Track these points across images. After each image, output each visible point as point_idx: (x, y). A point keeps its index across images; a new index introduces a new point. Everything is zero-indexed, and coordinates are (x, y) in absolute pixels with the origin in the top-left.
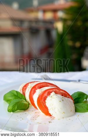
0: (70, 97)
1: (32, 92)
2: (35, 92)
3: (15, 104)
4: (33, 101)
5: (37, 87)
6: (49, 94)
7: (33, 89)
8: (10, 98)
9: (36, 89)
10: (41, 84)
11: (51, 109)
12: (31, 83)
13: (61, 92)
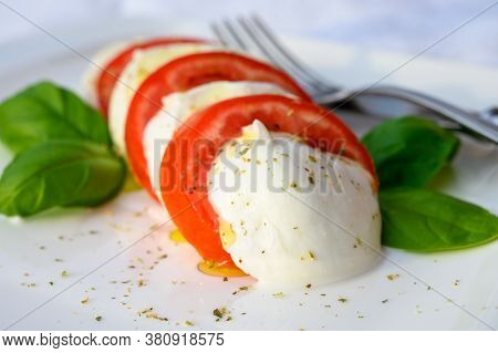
0: (356, 153)
1: (143, 107)
2: (156, 106)
3: (38, 175)
4: (144, 161)
5: (171, 78)
6: (234, 127)
7: (152, 90)
9: (168, 91)
10: (200, 64)
12: (145, 46)
13: (305, 124)
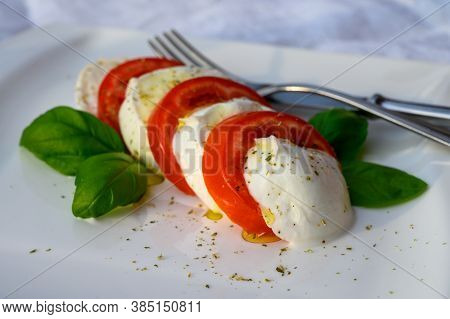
8: (61, 146)
11: (274, 211)
